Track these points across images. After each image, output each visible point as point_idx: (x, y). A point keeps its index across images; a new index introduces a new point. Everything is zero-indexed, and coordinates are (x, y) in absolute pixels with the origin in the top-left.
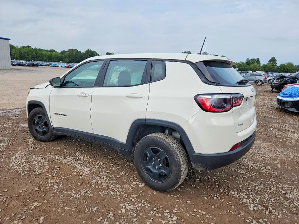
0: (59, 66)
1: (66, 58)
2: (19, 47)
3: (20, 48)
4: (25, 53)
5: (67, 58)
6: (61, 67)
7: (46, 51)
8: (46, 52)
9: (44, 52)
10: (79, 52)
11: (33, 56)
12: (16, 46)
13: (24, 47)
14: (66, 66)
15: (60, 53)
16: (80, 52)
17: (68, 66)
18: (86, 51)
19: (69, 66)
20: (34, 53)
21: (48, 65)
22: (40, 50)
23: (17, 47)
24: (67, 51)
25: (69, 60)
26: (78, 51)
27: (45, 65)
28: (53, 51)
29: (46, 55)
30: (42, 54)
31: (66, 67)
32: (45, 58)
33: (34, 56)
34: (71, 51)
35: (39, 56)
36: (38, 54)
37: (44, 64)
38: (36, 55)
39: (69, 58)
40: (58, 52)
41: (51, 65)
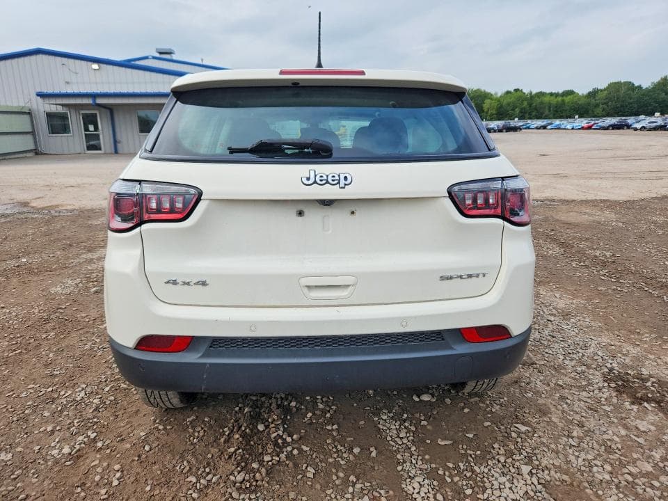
0: (569, 127)
1: (597, 106)
2: (499, 95)
3: (501, 97)
4: (509, 104)
5: (601, 106)
6: (573, 129)
7: (551, 94)
8: (552, 98)
9: (546, 99)
10: (636, 87)
11: (522, 109)
12: (493, 93)
13: (508, 92)
14: (586, 125)
15: (586, 96)
16: (640, 87)
17: (590, 124)
18: (659, 83)
19: (592, 125)
20: (525, 103)
21: (544, 127)
22: (541, 94)
23: (496, 94)
24: (605, 90)
25: (604, 110)
26: (633, 84)
27: (537, 128)
28: (570, 93)
29: (550, 106)
30: (542, 103)
31: (583, 128)
32: (547, 112)
33: (524, 108)
34: (615, 87)
35: (536, 109)
36: (534, 104)
37: (535, 126)
38: (530, 106)
39: (605, 106)
40: (580, 94)
41: (549, 127)
